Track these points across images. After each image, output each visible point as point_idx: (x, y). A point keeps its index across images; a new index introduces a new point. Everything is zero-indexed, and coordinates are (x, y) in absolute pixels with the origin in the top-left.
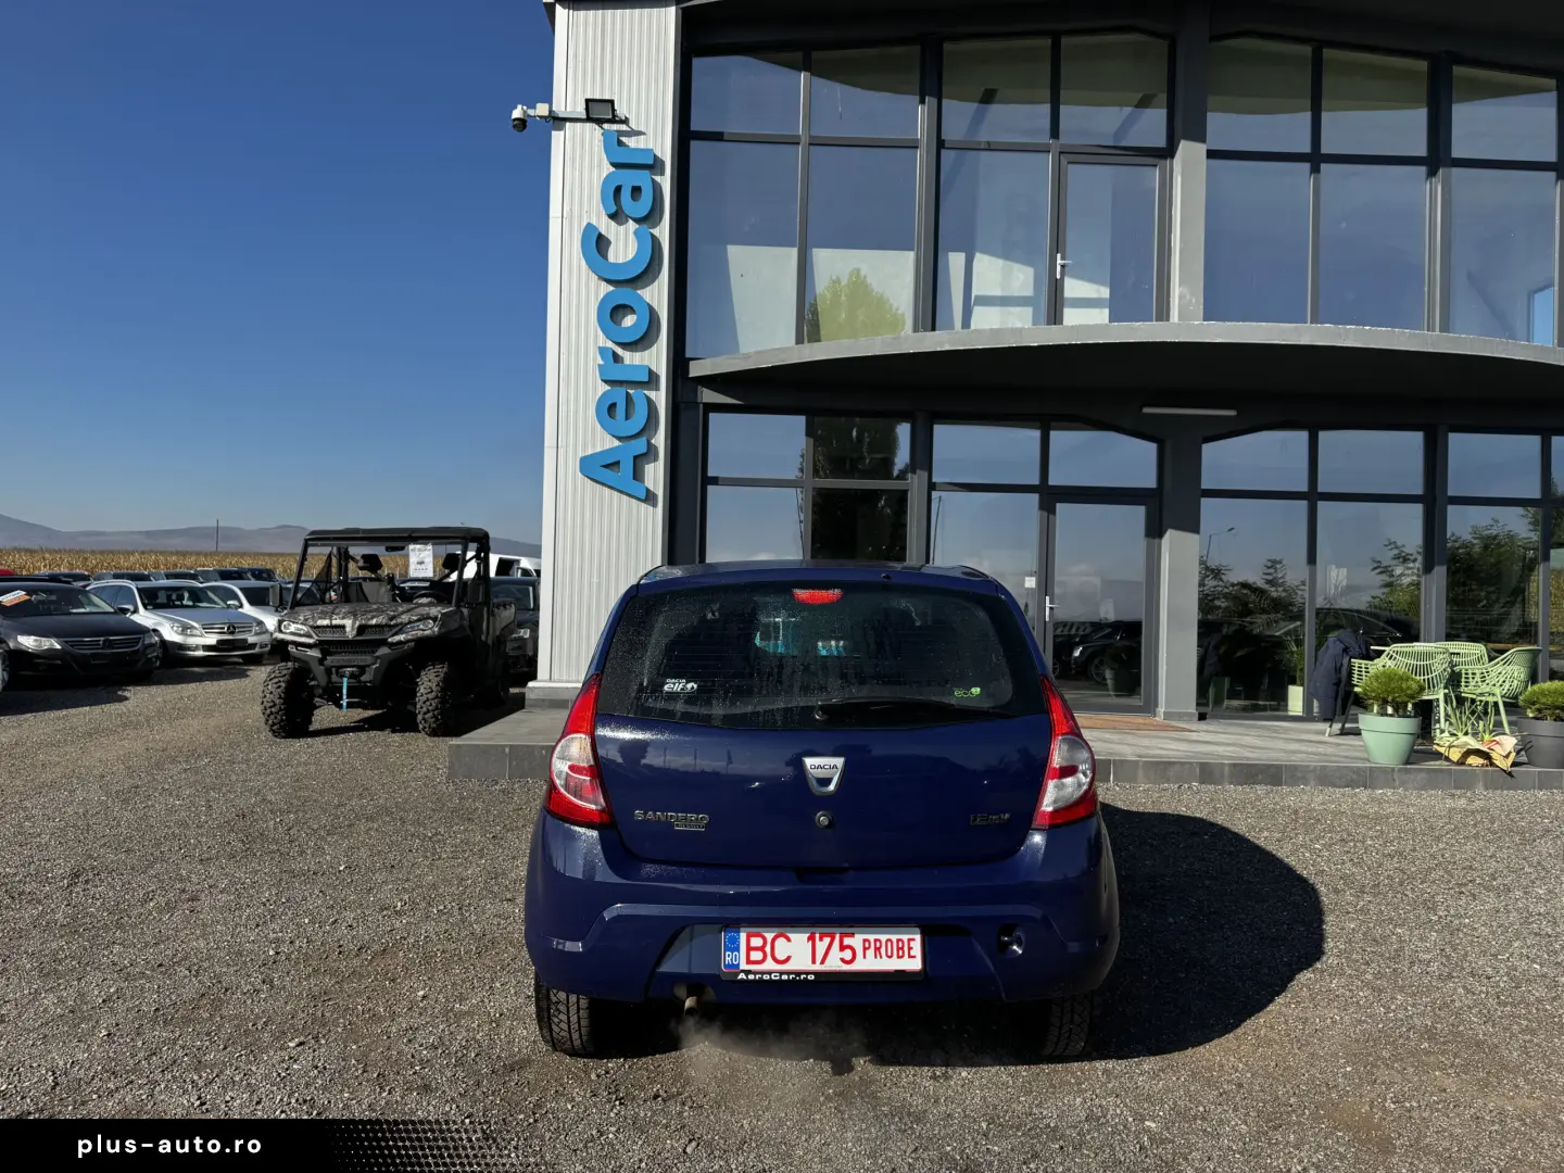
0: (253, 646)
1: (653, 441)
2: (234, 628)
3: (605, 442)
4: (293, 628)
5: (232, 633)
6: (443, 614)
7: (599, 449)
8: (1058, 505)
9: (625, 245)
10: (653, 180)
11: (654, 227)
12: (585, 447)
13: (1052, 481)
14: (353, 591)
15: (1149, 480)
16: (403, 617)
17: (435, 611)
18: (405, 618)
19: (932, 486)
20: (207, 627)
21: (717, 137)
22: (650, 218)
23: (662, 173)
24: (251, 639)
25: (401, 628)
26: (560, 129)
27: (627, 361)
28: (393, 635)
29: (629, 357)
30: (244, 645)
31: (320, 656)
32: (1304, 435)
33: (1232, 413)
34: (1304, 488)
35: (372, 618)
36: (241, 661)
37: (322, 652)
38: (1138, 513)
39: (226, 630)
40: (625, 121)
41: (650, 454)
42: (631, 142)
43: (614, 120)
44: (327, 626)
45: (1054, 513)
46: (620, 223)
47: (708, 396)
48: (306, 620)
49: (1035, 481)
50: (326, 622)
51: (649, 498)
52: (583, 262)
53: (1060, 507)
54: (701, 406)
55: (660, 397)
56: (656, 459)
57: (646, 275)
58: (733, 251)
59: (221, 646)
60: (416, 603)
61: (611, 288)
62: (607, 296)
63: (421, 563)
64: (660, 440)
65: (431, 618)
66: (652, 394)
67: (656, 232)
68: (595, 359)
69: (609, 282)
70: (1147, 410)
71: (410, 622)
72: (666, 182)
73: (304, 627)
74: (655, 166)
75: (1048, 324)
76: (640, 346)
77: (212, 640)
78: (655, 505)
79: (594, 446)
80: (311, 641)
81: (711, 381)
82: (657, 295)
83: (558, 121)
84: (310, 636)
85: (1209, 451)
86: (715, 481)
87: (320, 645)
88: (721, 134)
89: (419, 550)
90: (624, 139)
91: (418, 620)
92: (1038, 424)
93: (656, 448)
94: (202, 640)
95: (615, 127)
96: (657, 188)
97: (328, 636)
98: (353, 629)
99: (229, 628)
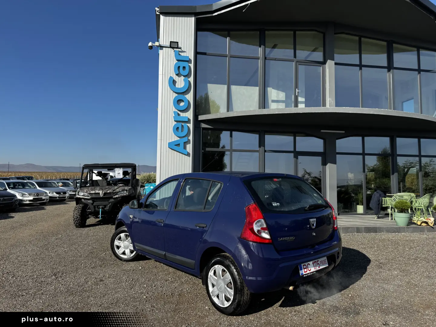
0: (44, 200)
1: (189, 138)
2: (38, 194)
3: (175, 139)
4: (82, 194)
5: (38, 196)
6: (129, 189)
7: (173, 140)
8: (299, 156)
9: (181, 83)
10: (189, 65)
11: (189, 78)
12: (169, 140)
13: (297, 150)
15: (321, 150)
16: (117, 190)
17: (126, 188)
18: (118, 190)
19: (265, 151)
20: (30, 195)
21: (205, 54)
22: (188, 76)
23: (191, 63)
24: (43, 198)
25: (116, 193)
26: (161, 49)
27: (181, 115)
28: (115, 195)
30: (41, 199)
31: (92, 202)
32: (360, 138)
33: (344, 132)
34: (361, 152)
35: (108, 191)
36: (39, 204)
37: (93, 201)
38: (320, 158)
39: (36, 195)
40: (180, 48)
41: (188, 142)
42: (182, 54)
43: (178, 48)
44: (94, 193)
45: (298, 159)
46: (179, 77)
47: (204, 125)
48: (87, 191)
49: (292, 150)
50: (93, 192)
51: (188, 155)
52: (169, 87)
53: (299, 157)
54: (202, 128)
55: (191, 126)
56: (190, 143)
57: (187, 92)
58: (209, 86)
59: (34, 200)
61: (177, 95)
62: (176, 97)
63: (119, 174)
64: (191, 138)
65: (126, 190)
66: (188, 125)
68: (172, 115)
69: (176, 93)
70: (322, 131)
71: (119, 192)
72: (192, 66)
73: (86, 194)
74: (189, 61)
75: (295, 107)
77: (31, 198)
79: (172, 140)
80: (89, 198)
81: (204, 121)
82: (190, 97)
83: (161, 47)
84: (89, 197)
85: (338, 142)
87: (91, 199)
88: (206, 53)
89: (118, 170)
90: (180, 53)
91: (122, 191)
92: (292, 134)
93: (190, 140)
94: (28, 198)
95: (177, 50)
96: (190, 67)
97: (94, 196)
98: (102, 194)
99: (37, 194)
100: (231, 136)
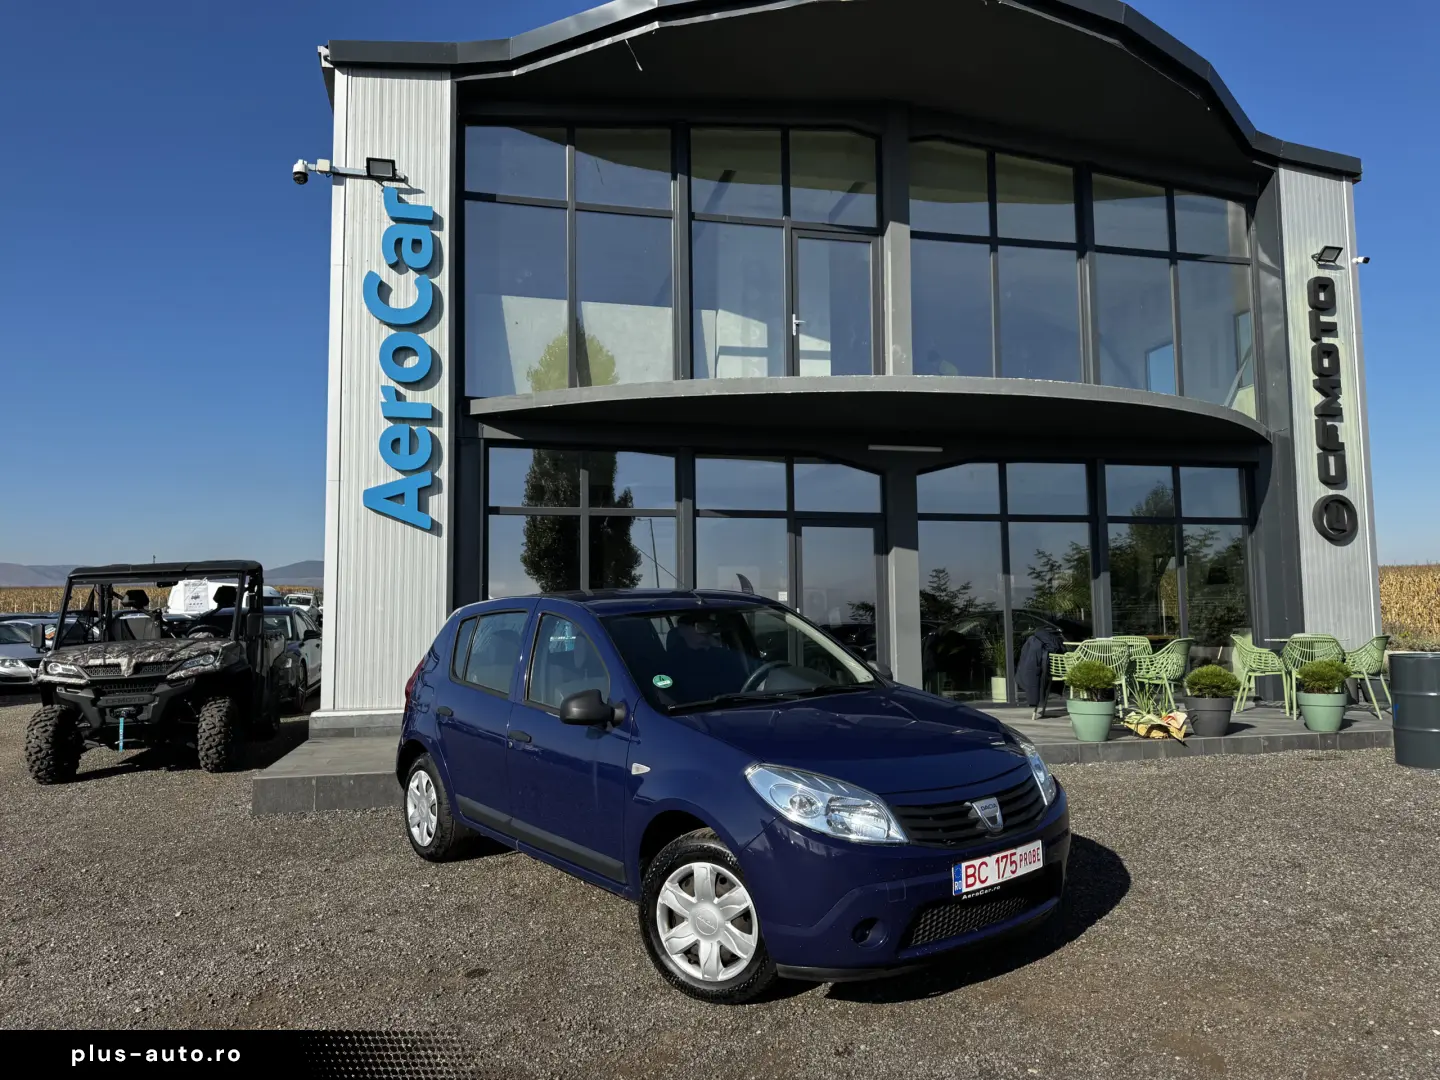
1: (436, 474)
3: (389, 476)
4: (59, 669)
6: (224, 648)
7: (382, 482)
9: (406, 293)
11: (433, 277)
12: (368, 481)
13: (798, 508)
14: (118, 628)
15: (874, 506)
16: (182, 652)
17: (215, 646)
18: (184, 654)
19: (696, 513)
21: (490, 198)
22: (431, 269)
23: (441, 229)
25: (180, 664)
26: (341, 183)
28: (173, 671)
29: (410, 395)
31: (92, 696)
32: (994, 467)
33: (939, 450)
34: (997, 511)
35: (150, 656)
37: (95, 692)
38: (867, 535)
40: (404, 180)
41: (434, 486)
42: (411, 199)
43: (394, 178)
44: (100, 666)
45: (800, 535)
46: (400, 273)
47: (489, 432)
48: (75, 660)
49: (783, 507)
50: (99, 662)
51: (435, 528)
52: (365, 308)
53: (804, 529)
54: (482, 442)
55: (444, 433)
56: (440, 491)
57: (428, 320)
58: (510, 303)
60: (193, 638)
61: (392, 332)
63: (196, 598)
64: (444, 473)
65: (212, 653)
66: (435, 430)
67: (435, 281)
68: (377, 397)
70: (872, 448)
71: (190, 658)
72: (445, 236)
73: (73, 668)
74: (434, 222)
75: (788, 375)
76: (422, 385)
78: (439, 535)
79: (377, 480)
80: (82, 682)
81: (492, 419)
82: (439, 339)
83: (338, 176)
84: (82, 678)
85: (923, 482)
86: (496, 511)
87: (91, 685)
88: (493, 196)
89: (194, 585)
90: (403, 196)
91: (200, 655)
92: (783, 458)
93: (440, 481)
95: (394, 185)
96: (436, 243)
97: (101, 676)
100: (584, 465)
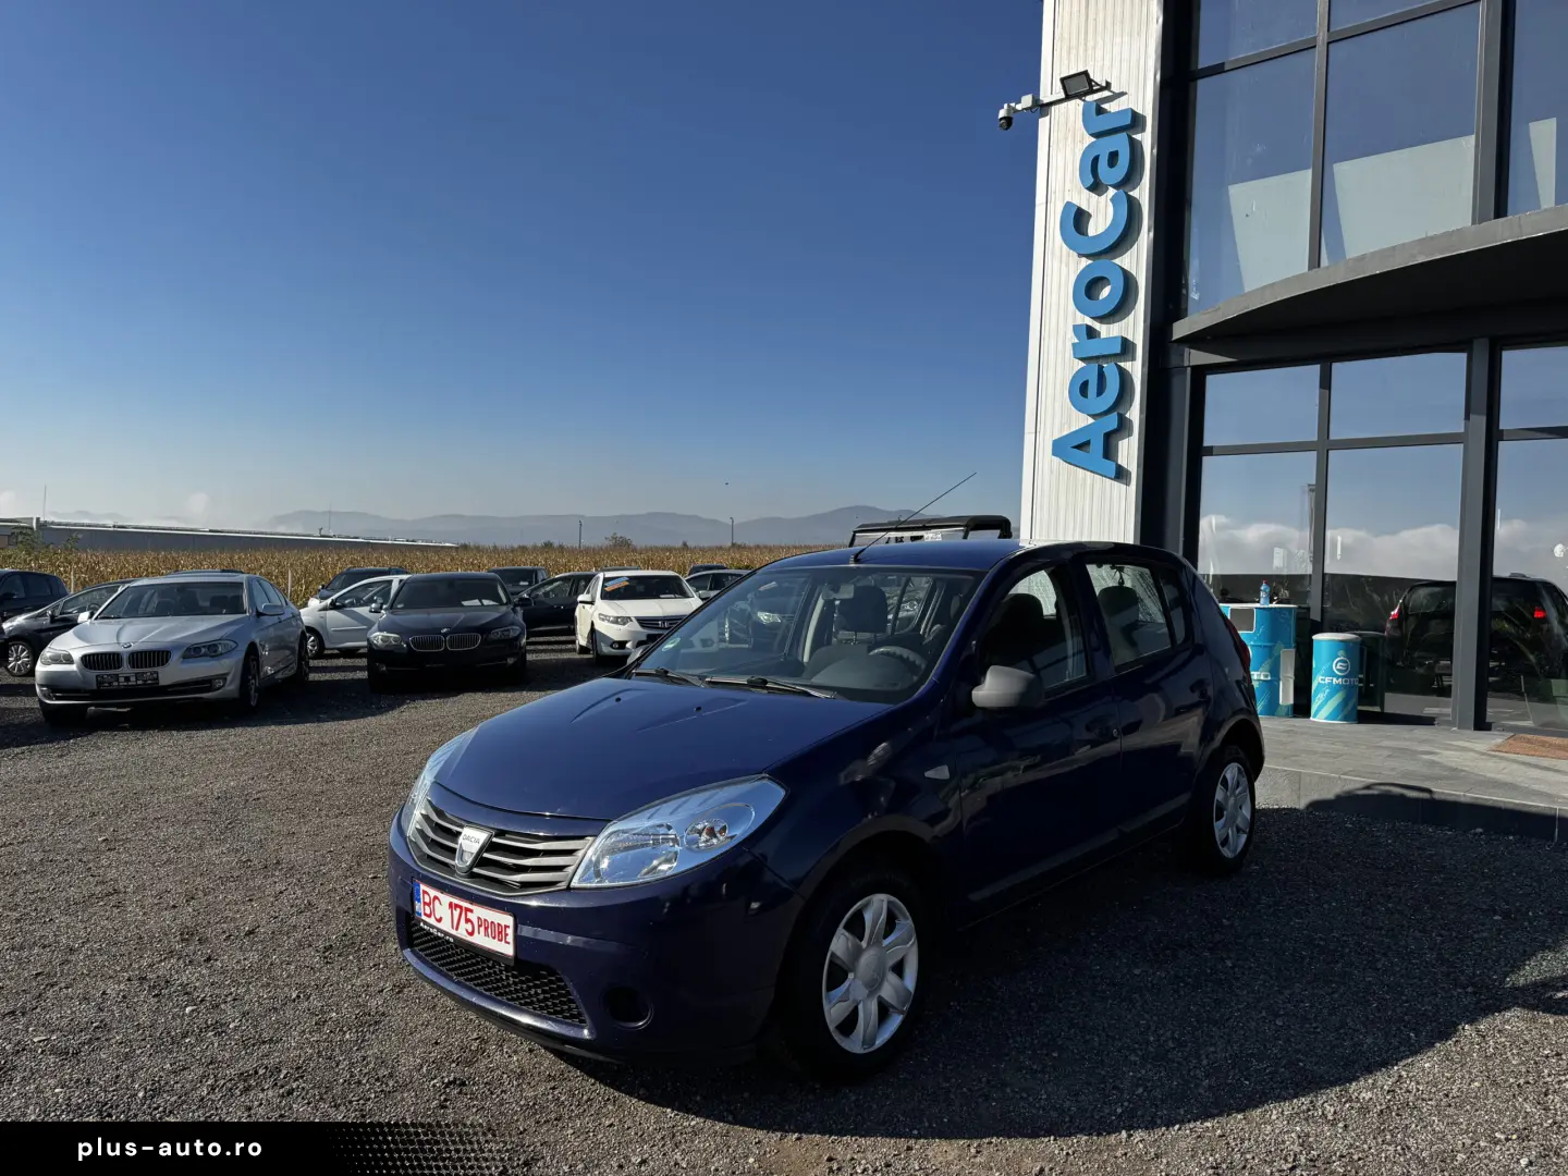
1: (1128, 415)
3: (1078, 422)
7: (1073, 429)
9: (1104, 215)
10: (1131, 140)
11: (1133, 188)
12: (1061, 430)
22: (1131, 180)
23: (1144, 130)
26: (1044, 115)
27: (1104, 335)
29: (1107, 331)
40: (1106, 87)
42: (1111, 107)
43: (1093, 89)
46: (1098, 194)
47: (1198, 357)
54: (1189, 369)
55: (1136, 368)
56: (1130, 434)
57: (1125, 242)
62: (1083, 272)
64: (1135, 414)
66: (1126, 365)
67: (1135, 193)
68: (1070, 338)
69: (1087, 256)
72: (1147, 137)
74: (1135, 125)
78: (1128, 484)
79: (1070, 428)
81: (1194, 340)
82: (1137, 260)
83: (1042, 108)
86: (1210, 451)
90: (1105, 106)
93: (1131, 423)
95: (1094, 96)
100: (1326, 382)
